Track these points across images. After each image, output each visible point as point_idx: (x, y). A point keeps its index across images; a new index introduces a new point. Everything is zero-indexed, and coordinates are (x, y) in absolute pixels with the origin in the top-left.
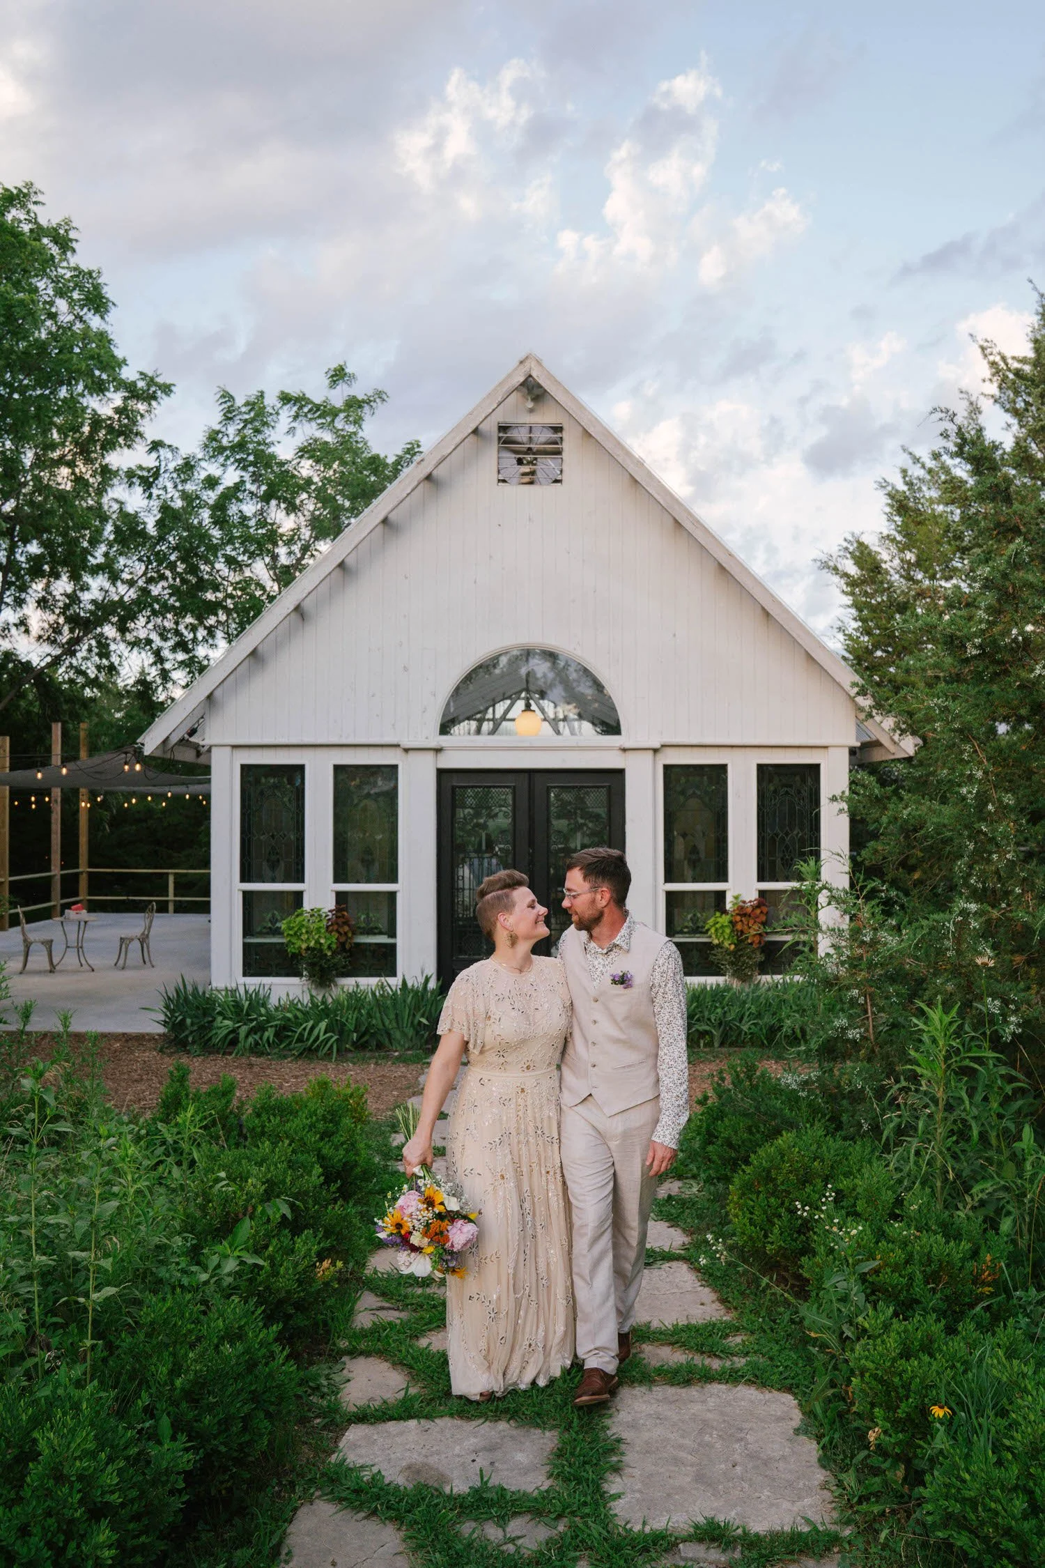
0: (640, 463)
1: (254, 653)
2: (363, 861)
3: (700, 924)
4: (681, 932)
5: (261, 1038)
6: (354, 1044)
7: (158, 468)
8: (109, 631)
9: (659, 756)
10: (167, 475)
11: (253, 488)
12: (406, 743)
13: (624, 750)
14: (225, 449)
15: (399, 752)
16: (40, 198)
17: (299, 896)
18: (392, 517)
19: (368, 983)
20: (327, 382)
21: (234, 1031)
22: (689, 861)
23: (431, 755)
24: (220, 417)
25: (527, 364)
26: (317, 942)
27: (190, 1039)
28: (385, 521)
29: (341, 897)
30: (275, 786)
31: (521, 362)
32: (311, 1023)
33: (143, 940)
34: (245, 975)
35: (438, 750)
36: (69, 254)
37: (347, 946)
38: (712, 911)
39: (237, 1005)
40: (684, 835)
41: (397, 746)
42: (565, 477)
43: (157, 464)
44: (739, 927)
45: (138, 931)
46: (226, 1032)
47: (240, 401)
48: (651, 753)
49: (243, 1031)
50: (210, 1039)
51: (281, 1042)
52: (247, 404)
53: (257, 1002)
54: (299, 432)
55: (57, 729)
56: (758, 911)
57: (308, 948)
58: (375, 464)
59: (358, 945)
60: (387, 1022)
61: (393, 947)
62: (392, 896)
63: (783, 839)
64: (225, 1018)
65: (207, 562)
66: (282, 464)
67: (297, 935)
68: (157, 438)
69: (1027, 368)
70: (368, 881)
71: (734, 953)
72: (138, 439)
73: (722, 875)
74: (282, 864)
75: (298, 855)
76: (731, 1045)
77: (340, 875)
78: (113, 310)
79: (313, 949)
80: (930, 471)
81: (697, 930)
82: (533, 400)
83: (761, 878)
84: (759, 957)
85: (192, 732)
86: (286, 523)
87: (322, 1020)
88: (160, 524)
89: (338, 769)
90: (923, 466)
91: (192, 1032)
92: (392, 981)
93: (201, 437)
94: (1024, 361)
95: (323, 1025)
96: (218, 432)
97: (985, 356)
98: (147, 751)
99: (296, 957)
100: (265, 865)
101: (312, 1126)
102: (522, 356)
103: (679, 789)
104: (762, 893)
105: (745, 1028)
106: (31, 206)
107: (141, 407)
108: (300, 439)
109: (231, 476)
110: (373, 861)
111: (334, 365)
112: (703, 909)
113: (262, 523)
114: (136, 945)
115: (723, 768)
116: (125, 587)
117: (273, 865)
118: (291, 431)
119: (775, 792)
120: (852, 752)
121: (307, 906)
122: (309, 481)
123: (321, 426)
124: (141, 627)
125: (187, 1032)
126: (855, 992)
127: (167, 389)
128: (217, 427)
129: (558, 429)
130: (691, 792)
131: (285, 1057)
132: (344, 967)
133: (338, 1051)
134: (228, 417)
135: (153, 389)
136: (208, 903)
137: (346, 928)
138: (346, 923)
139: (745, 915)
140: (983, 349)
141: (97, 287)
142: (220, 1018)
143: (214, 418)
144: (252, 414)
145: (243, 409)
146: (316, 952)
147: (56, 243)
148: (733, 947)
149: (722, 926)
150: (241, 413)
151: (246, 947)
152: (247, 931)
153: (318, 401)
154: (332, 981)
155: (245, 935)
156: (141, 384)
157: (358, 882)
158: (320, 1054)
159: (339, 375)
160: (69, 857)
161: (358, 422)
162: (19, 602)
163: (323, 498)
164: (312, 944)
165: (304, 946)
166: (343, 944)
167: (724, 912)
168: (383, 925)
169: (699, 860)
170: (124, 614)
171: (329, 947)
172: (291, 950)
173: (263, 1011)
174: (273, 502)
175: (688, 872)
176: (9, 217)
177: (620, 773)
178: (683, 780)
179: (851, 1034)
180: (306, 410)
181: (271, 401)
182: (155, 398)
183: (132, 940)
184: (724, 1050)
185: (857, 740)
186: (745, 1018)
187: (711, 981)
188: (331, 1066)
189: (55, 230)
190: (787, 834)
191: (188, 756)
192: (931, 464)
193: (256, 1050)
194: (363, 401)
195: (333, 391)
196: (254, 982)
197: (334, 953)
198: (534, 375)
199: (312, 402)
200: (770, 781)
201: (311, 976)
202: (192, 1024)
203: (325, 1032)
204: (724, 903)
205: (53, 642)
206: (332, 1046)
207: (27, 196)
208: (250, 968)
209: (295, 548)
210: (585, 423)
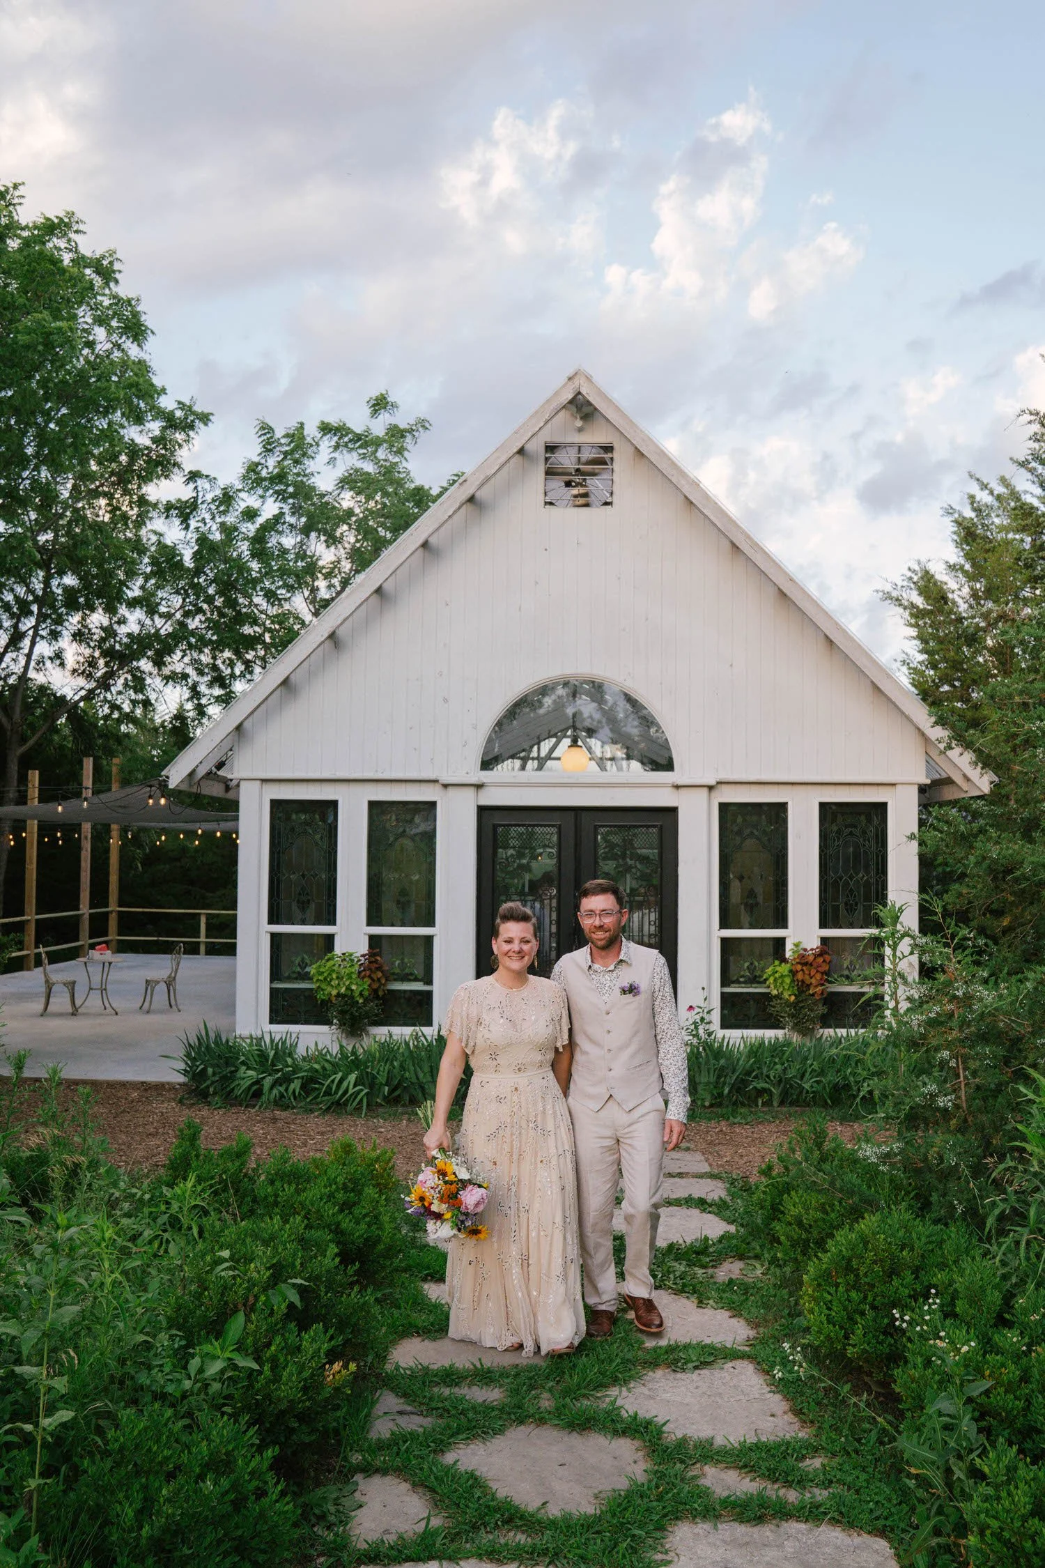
0: (696, 485)
1: (285, 682)
2: (398, 902)
3: (758, 973)
4: (738, 982)
5: (286, 1090)
6: (385, 1098)
7: (196, 499)
8: (145, 665)
9: (714, 794)
10: (204, 506)
11: (292, 520)
12: (445, 779)
13: (677, 787)
14: (265, 479)
15: (438, 787)
16: (81, 227)
17: (329, 940)
18: (433, 540)
19: (402, 1033)
20: (368, 411)
21: (258, 1082)
22: (746, 905)
23: (471, 791)
24: (259, 449)
25: (576, 382)
26: (348, 988)
27: (211, 1090)
28: (425, 545)
29: (374, 940)
30: (306, 823)
31: (570, 379)
32: (340, 1074)
33: (170, 983)
34: (271, 1022)
35: (479, 787)
36: (112, 285)
37: (381, 993)
38: (770, 960)
39: (262, 1055)
40: (741, 878)
41: (436, 781)
42: (615, 499)
43: (195, 495)
44: (800, 976)
45: (164, 974)
46: (249, 1083)
47: (279, 433)
48: (705, 790)
49: (268, 1082)
50: (233, 1089)
51: (308, 1094)
52: (287, 436)
53: (284, 1051)
54: (338, 462)
55: (88, 764)
56: (820, 960)
57: (338, 995)
58: (418, 495)
59: (393, 991)
60: (421, 1075)
61: (429, 995)
62: (429, 940)
63: (847, 884)
64: (249, 1068)
65: (247, 596)
66: (322, 496)
67: (327, 981)
68: (194, 469)
70: (403, 925)
71: (795, 1005)
72: (176, 470)
73: (781, 921)
74: (313, 906)
75: (329, 896)
76: (791, 1104)
77: (374, 917)
78: (151, 338)
79: (343, 996)
80: (999, 498)
81: (754, 980)
82: (581, 418)
83: (823, 924)
84: (822, 1009)
85: (220, 765)
86: (325, 555)
87: (352, 1071)
88: (197, 556)
89: (373, 805)
90: (992, 493)
91: (213, 1083)
92: (426, 1030)
93: (240, 468)
95: (352, 1077)
96: (257, 464)
98: (172, 785)
99: (326, 1003)
100: (294, 906)
101: (331, 1196)
102: (571, 372)
103: (736, 829)
104: (824, 940)
105: (807, 1086)
106: (72, 235)
107: (179, 436)
108: (340, 471)
110: (409, 902)
111: (375, 393)
112: (761, 957)
113: (301, 555)
114: (162, 987)
115: (783, 806)
116: (162, 620)
117: (303, 906)
118: (332, 461)
119: (839, 832)
120: (922, 789)
121: (338, 950)
122: (350, 513)
123: (364, 457)
124: (177, 662)
125: (208, 1082)
126: (946, 1054)
127: (205, 418)
128: (256, 459)
129: (608, 449)
130: (747, 832)
131: (312, 1111)
132: (376, 1015)
133: (368, 1105)
134: (268, 448)
135: (191, 418)
136: (234, 945)
137: (380, 974)
138: (379, 968)
139: (806, 964)
141: (136, 315)
142: (244, 1068)
143: (253, 451)
144: (292, 445)
145: (283, 441)
146: (347, 998)
147: (99, 274)
148: (793, 998)
149: (782, 976)
150: (282, 445)
151: (274, 993)
152: (275, 975)
153: (358, 431)
154: (363, 1030)
155: (271, 982)
156: (178, 414)
157: (393, 925)
158: (349, 1108)
159: (380, 404)
160: (99, 896)
161: (400, 452)
162: (55, 635)
163: (363, 529)
164: (343, 990)
165: (334, 992)
166: (376, 991)
167: (783, 960)
168: (419, 971)
169: (757, 904)
170: (161, 648)
171: (361, 994)
172: (320, 996)
173: (289, 1061)
174: (313, 535)
175: (745, 918)
176: (50, 247)
177: (673, 811)
178: (740, 819)
179: (942, 1102)
180: (346, 439)
181: (311, 431)
182: (192, 427)
183: (158, 982)
184: (785, 1109)
185: (927, 777)
186: (807, 1075)
187: (769, 1034)
188: (360, 1122)
189: (99, 261)
190: (851, 878)
191: (216, 790)
193: (281, 1103)
194: (405, 431)
195: (374, 420)
196: (280, 1030)
197: (366, 1000)
198: (584, 391)
199: (352, 432)
200: (834, 820)
201: (342, 1024)
202: (214, 1074)
203: (355, 1086)
204: (784, 950)
205: (89, 676)
206: (361, 1100)
207: (68, 226)
208: (277, 1015)
209: (336, 581)
210: (637, 441)
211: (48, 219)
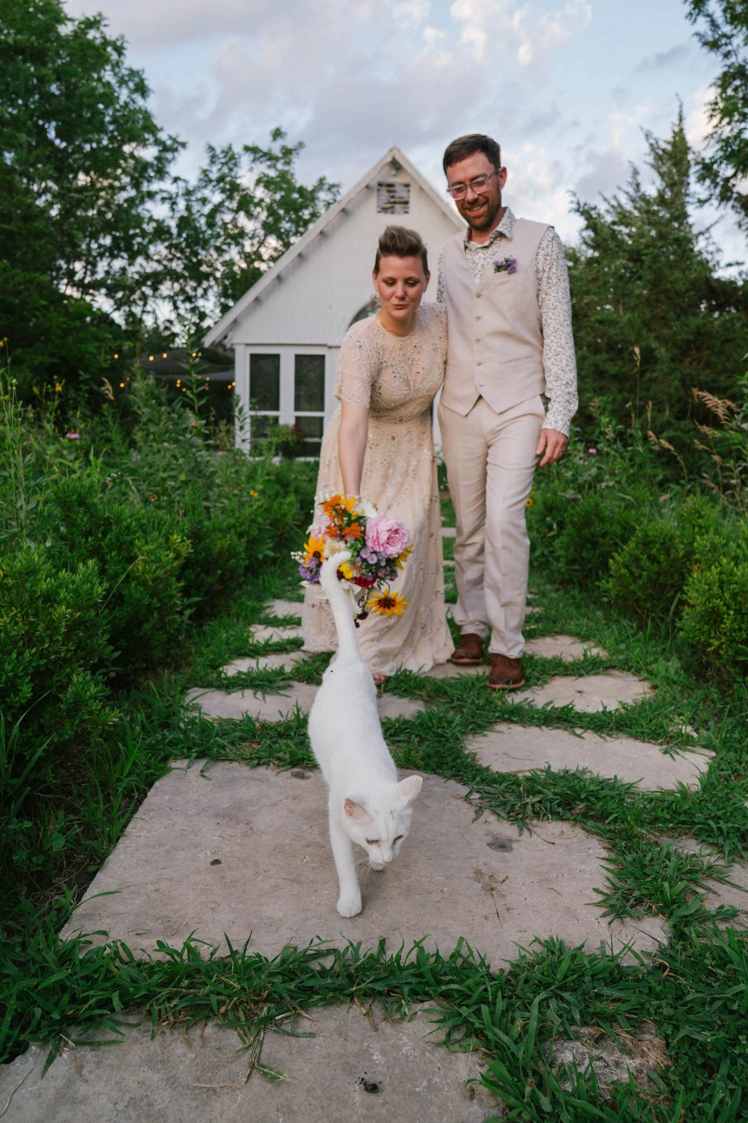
1: (257, 300)
2: (308, 400)
8: (148, 291)
11: (229, 205)
12: (329, 344)
14: (211, 181)
15: (326, 348)
16: (107, 22)
17: (277, 417)
18: (326, 230)
20: (271, 138)
25: (393, 152)
26: (287, 439)
28: (322, 233)
29: (298, 419)
30: (266, 365)
31: (390, 151)
37: (301, 442)
41: (325, 345)
42: (410, 211)
47: (218, 151)
52: (223, 152)
54: (256, 169)
58: (301, 191)
59: (305, 442)
62: (321, 419)
65: (203, 249)
66: (244, 190)
67: (279, 435)
68: (177, 175)
69: (669, 147)
70: (310, 411)
72: (167, 176)
74: (269, 402)
75: (277, 398)
77: (298, 407)
79: (285, 442)
82: (395, 170)
85: (226, 337)
86: (249, 226)
88: (178, 226)
89: (297, 356)
90: (609, 204)
93: (197, 172)
94: (669, 143)
96: (207, 170)
97: (648, 140)
98: (206, 346)
102: (391, 148)
106: (102, 28)
107: (169, 156)
108: (255, 176)
109: (217, 198)
110: (313, 401)
111: (274, 128)
113: (236, 226)
116: (156, 264)
117: (265, 403)
118: (251, 169)
121: (282, 422)
122: (262, 200)
123: (270, 167)
124: (166, 288)
128: (206, 167)
129: (407, 186)
132: (299, 452)
134: (213, 159)
135: (176, 145)
137: (300, 434)
138: (300, 431)
140: (647, 136)
141: (142, 81)
143: (205, 163)
144: (227, 159)
145: (221, 156)
146: (287, 444)
147: (115, 50)
150: (219, 158)
151: (252, 443)
154: (293, 458)
155: (252, 436)
156: (169, 142)
157: (306, 411)
159: (277, 134)
161: (289, 163)
163: (270, 211)
164: (285, 440)
165: (282, 441)
166: (299, 441)
168: (317, 433)
170: (156, 279)
171: (292, 442)
174: (242, 214)
176: (91, 36)
180: (259, 155)
181: (238, 149)
182: (176, 150)
189: (115, 42)
192: (614, 203)
194: (292, 149)
195: (274, 144)
197: (295, 445)
198: (397, 158)
199: (262, 151)
207: (99, 22)
209: (256, 241)
210: (421, 183)
211: (88, 19)
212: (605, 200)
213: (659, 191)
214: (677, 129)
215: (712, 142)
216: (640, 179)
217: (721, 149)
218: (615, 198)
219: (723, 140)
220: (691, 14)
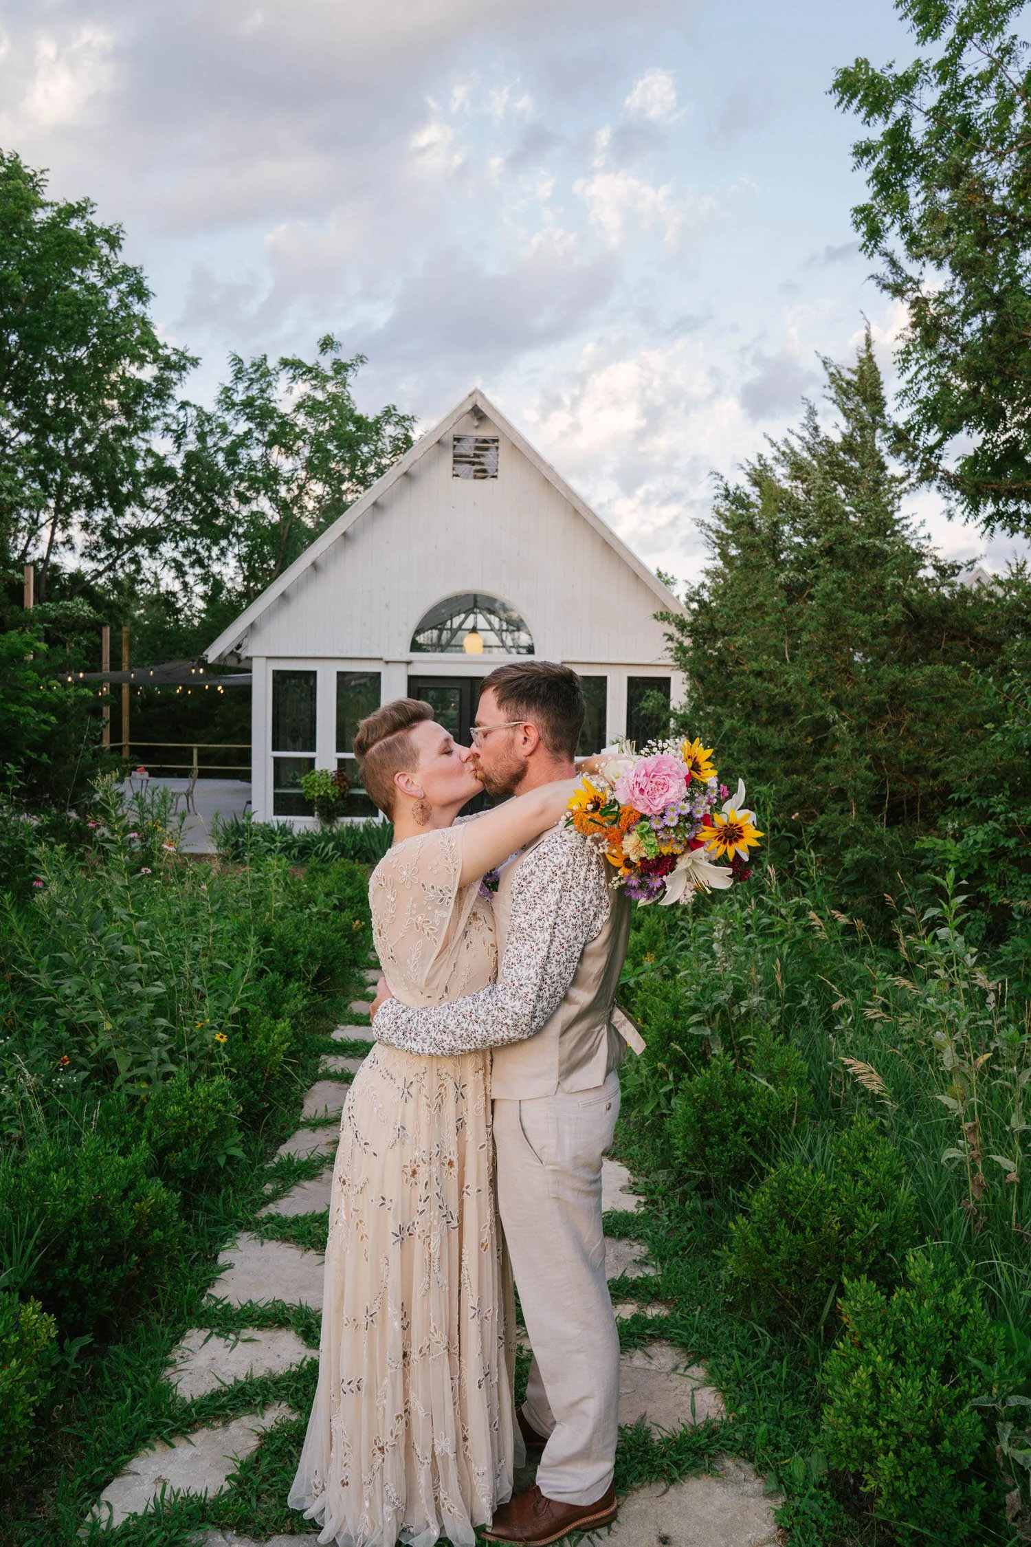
0: (550, 468)
1: (283, 595)
8: (141, 550)
11: (259, 436)
12: (388, 659)
14: (234, 405)
15: (382, 663)
17: (312, 761)
18: (381, 500)
19: (360, 821)
20: (318, 349)
23: (403, 666)
24: (231, 377)
25: (474, 397)
26: (325, 792)
28: (375, 504)
29: (341, 762)
30: (296, 685)
31: (470, 395)
32: (323, 844)
33: (188, 794)
34: (275, 814)
35: (409, 663)
36: (117, 250)
37: (346, 796)
39: (273, 834)
41: (381, 659)
42: (499, 474)
45: (184, 790)
47: (247, 364)
51: (303, 856)
52: (253, 365)
53: (284, 831)
54: (295, 390)
55: (107, 632)
57: (319, 797)
58: (359, 422)
59: (352, 795)
60: (373, 845)
65: (220, 495)
66: (281, 417)
67: (312, 787)
68: (184, 399)
69: (855, 378)
72: (170, 400)
74: (301, 739)
75: (311, 732)
77: (340, 747)
78: (153, 300)
79: (322, 797)
82: (477, 421)
85: (239, 647)
87: (330, 842)
88: (186, 467)
89: (340, 675)
90: (779, 450)
92: (375, 819)
93: (216, 393)
94: (853, 372)
95: (331, 845)
96: (230, 389)
97: (826, 368)
98: (211, 660)
99: (311, 802)
100: (289, 739)
102: (470, 392)
106: (88, 216)
107: (174, 375)
108: (296, 397)
109: (242, 427)
111: (324, 336)
113: (267, 465)
114: (183, 799)
115: (605, 678)
116: (155, 515)
117: (294, 740)
118: (289, 389)
119: (640, 696)
121: (318, 767)
122: (304, 431)
123: (315, 388)
127: (195, 362)
128: (229, 385)
129: (494, 441)
132: (343, 810)
134: (239, 375)
135: (183, 362)
136: (250, 772)
137: (345, 784)
138: (345, 780)
140: (825, 363)
141: (140, 282)
143: (227, 379)
144: (258, 375)
145: (250, 370)
146: (325, 799)
147: (106, 241)
150: (248, 373)
151: (276, 796)
152: (277, 784)
153: (310, 365)
154: (334, 818)
155: (275, 789)
156: (174, 358)
159: (327, 344)
160: (116, 736)
161: (344, 384)
162: (66, 526)
164: (322, 793)
165: (316, 795)
169: (587, 741)
170: (152, 538)
171: (334, 796)
173: (290, 836)
174: (276, 448)
176: (72, 226)
180: (301, 372)
181: (272, 363)
182: (184, 368)
183: (179, 795)
189: (107, 231)
190: (647, 725)
191: (232, 663)
192: (783, 448)
194: (348, 365)
195: (322, 357)
196: (282, 819)
197: (337, 800)
198: (479, 405)
199: (305, 366)
200: (636, 688)
201: (320, 815)
203: (333, 850)
205: (93, 558)
207: (85, 209)
208: (278, 810)
209: (294, 486)
210: (513, 439)
211: (71, 205)
212: (774, 444)
213: (844, 436)
214: (864, 356)
215: (907, 401)
216: (818, 420)
217: (918, 412)
218: (786, 441)
219: (920, 401)
220: (864, 245)
